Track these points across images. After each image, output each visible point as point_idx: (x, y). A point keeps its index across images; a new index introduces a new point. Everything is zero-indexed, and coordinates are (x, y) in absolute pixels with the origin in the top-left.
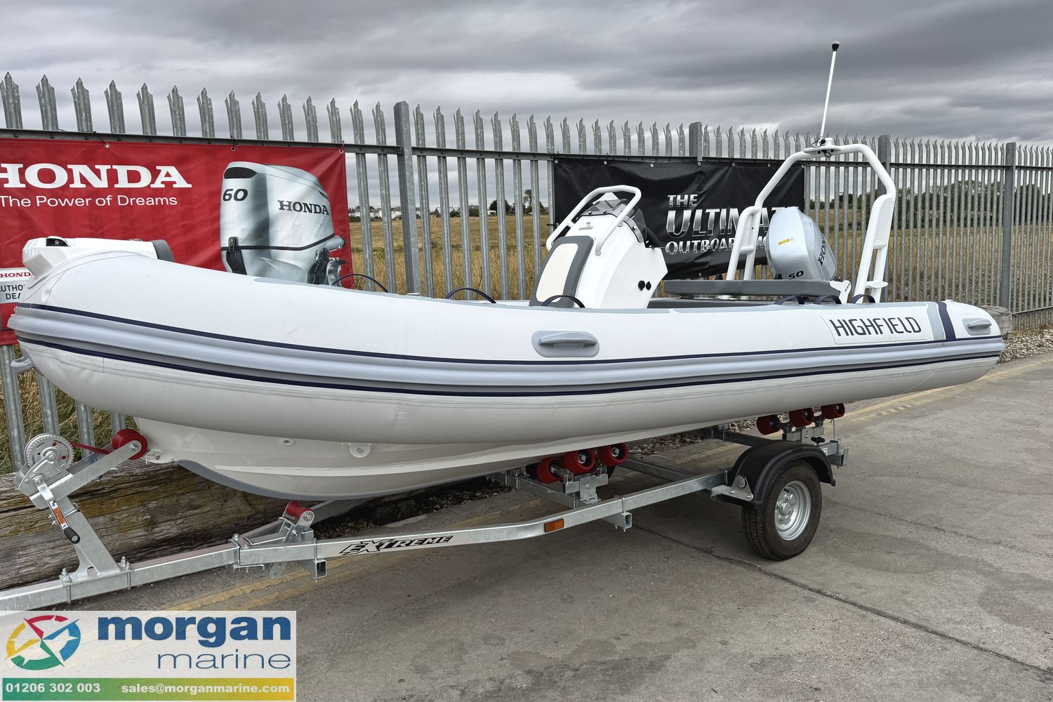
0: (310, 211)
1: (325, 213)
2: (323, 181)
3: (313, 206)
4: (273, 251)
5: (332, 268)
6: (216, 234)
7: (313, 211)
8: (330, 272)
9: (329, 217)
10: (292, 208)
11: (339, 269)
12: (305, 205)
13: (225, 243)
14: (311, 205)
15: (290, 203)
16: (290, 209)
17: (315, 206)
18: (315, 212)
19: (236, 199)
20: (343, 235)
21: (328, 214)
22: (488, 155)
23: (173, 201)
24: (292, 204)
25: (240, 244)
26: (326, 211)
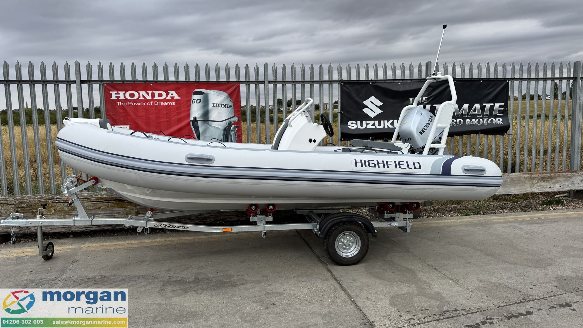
0: (225, 107)
1: (231, 108)
2: (230, 95)
3: (226, 105)
4: (210, 122)
5: (233, 129)
6: (189, 115)
7: (226, 107)
8: (232, 130)
9: (233, 109)
10: (218, 106)
11: (236, 129)
12: (223, 105)
13: (192, 119)
14: (225, 105)
15: (217, 104)
16: (217, 106)
17: (227, 105)
18: (227, 107)
19: (197, 103)
20: (238, 116)
21: (232, 108)
22: (307, 82)
23: (174, 104)
24: (218, 105)
25: (197, 119)
26: (232, 107)
